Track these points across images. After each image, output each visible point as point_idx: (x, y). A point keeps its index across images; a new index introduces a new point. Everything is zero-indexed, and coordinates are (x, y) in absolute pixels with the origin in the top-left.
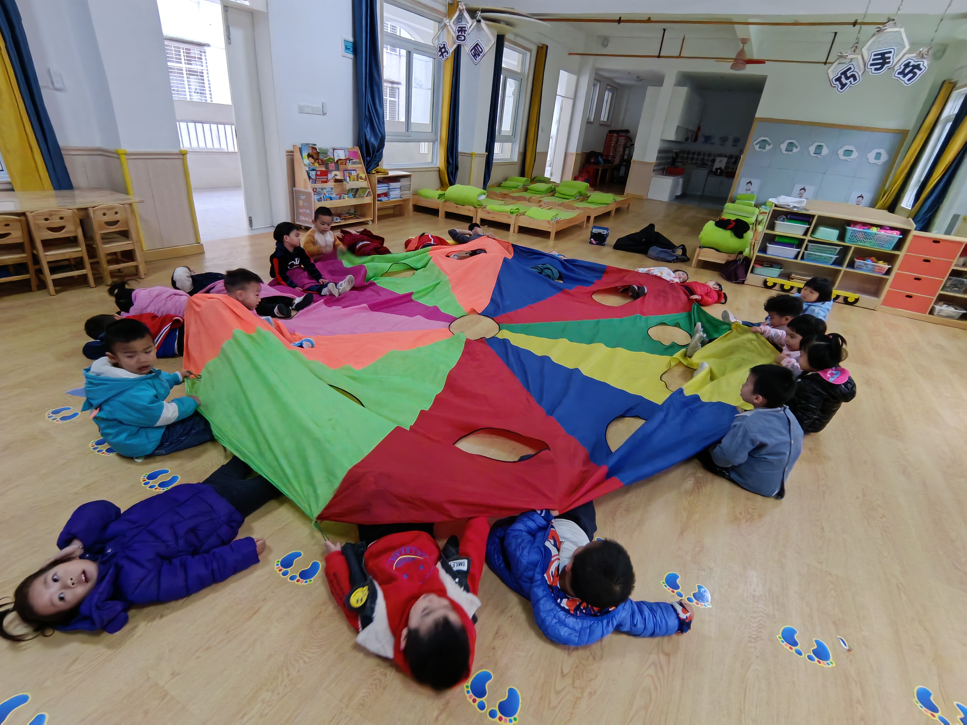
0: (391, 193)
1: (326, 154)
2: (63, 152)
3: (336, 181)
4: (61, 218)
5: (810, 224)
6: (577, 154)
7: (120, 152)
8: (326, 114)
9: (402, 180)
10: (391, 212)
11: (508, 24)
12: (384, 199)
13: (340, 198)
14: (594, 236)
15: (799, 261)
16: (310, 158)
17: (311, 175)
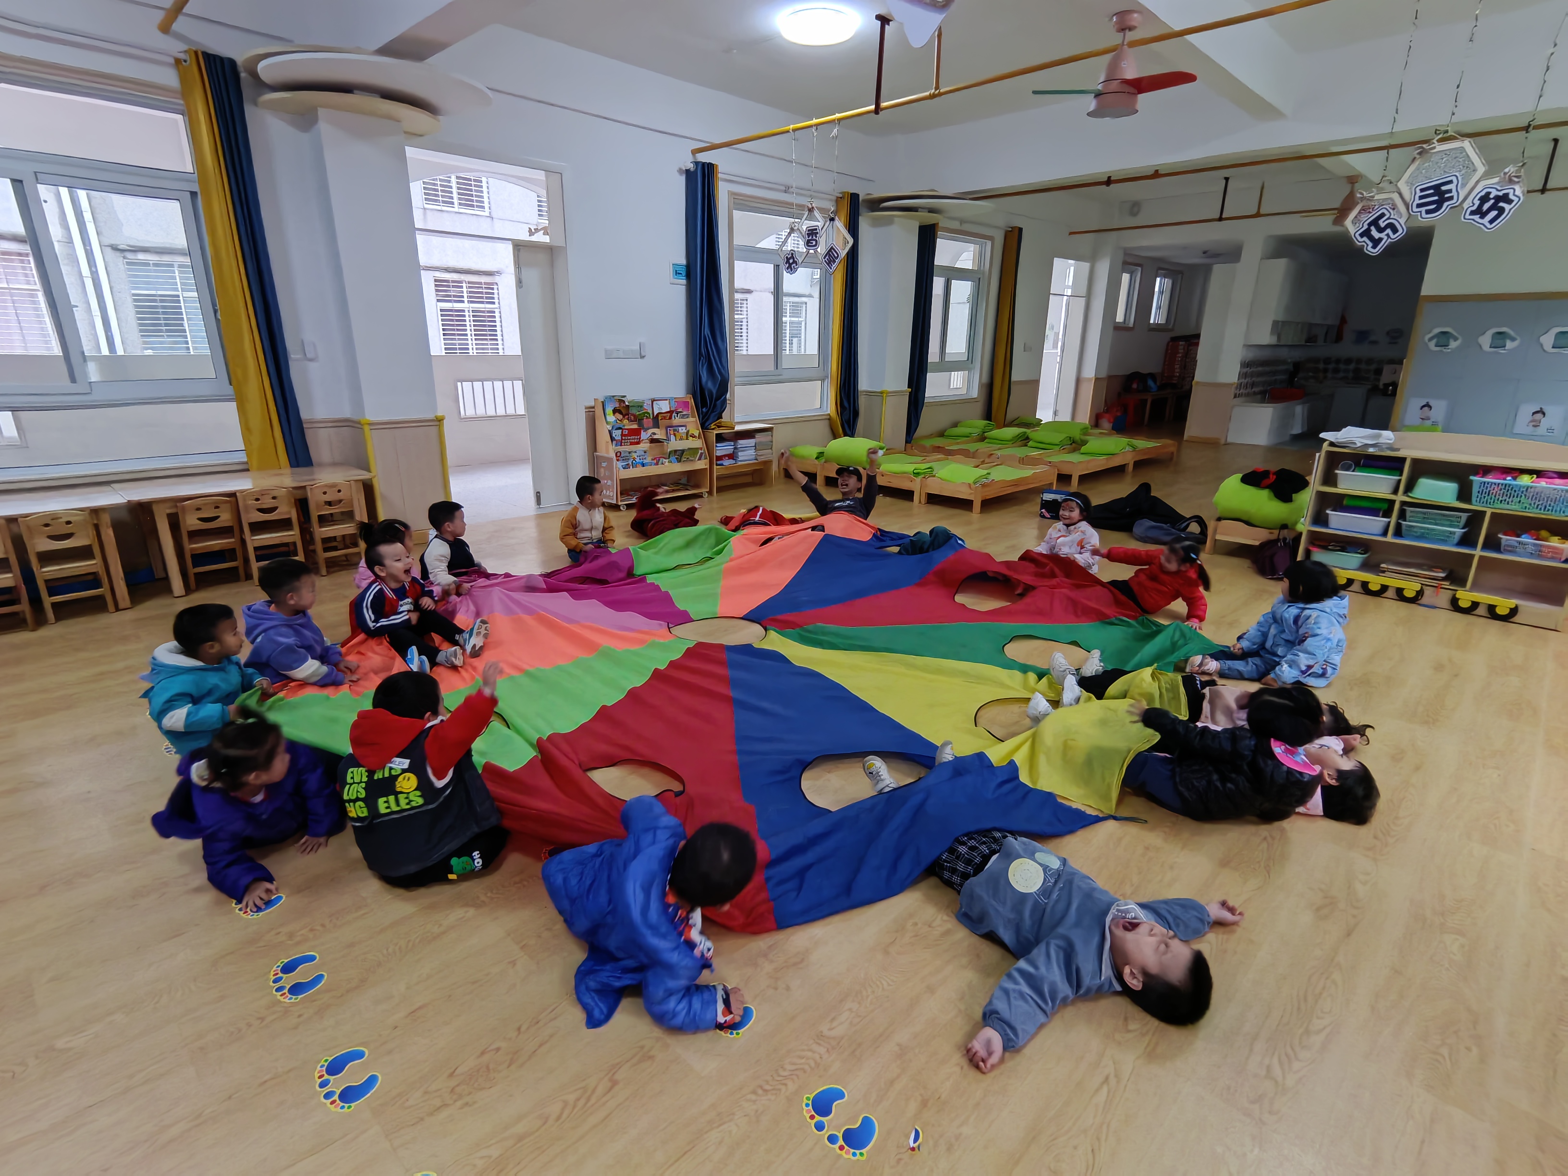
0: (740, 454)
1: (642, 406)
2: (305, 426)
3: (653, 441)
4: (274, 498)
5: (1401, 475)
6: (1097, 380)
7: (363, 422)
8: (644, 357)
9: (758, 436)
10: (749, 479)
11: (931, 211)
12: (727, 462)
13: (657, 464)
14: (1046, 505)
15: (1390, 538)
16: (617, 414)
17: (614, 436)
